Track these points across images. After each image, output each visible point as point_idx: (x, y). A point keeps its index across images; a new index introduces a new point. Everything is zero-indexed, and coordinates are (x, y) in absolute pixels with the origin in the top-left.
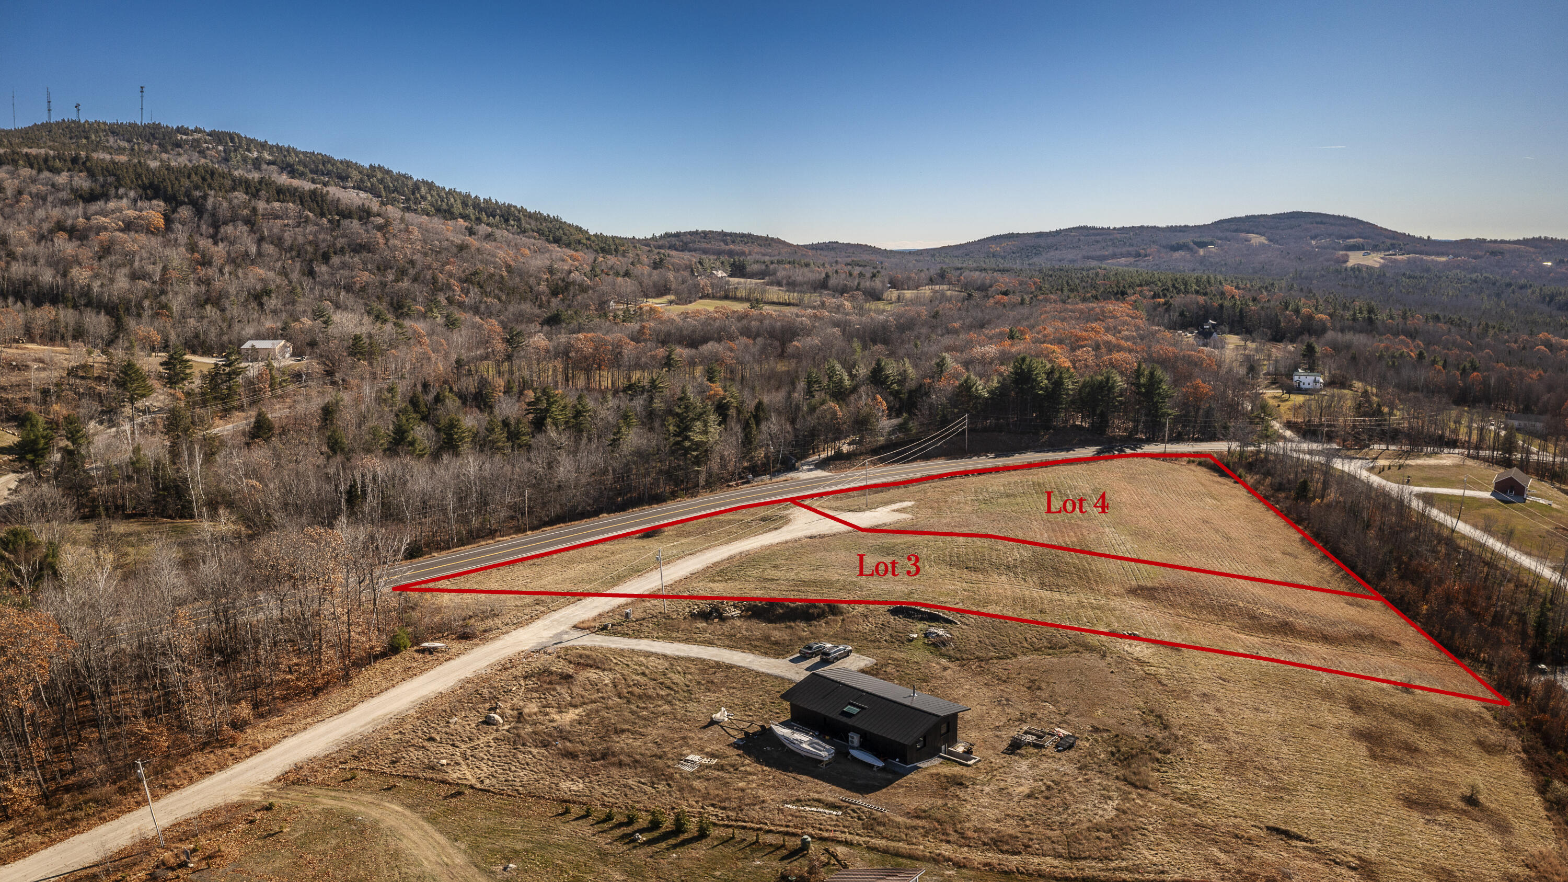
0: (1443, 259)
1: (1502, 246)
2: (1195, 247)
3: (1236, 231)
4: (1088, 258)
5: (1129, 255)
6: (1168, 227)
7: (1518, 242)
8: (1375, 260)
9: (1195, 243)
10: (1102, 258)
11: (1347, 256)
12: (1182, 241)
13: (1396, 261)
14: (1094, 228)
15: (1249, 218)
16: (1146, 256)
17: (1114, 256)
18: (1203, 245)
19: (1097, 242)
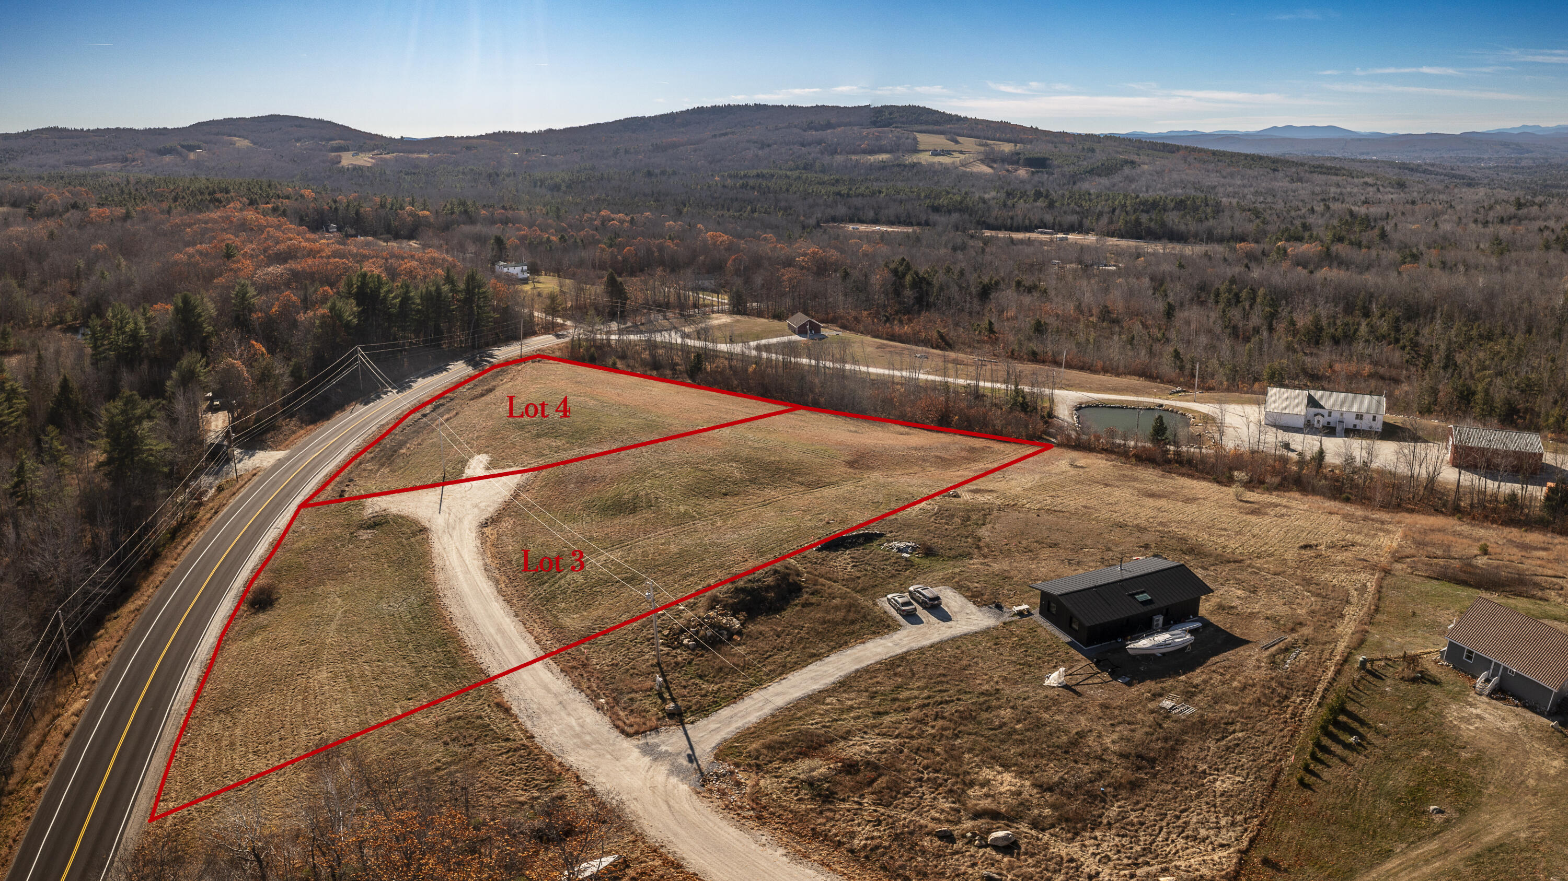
0: (425, 156)
1: (470, 141)
2: (184, 151)
3: (217, 134)
4: (71, 163)
5: (115, 159)
6: (145, 130)
7: (481, 137)
8: (365, 160)
9: (183, 146)
10: (88, 163)
11: (340, 156)
12: (168, 145)
13: (385, 160)
14: (65, 130)
15: (227, 121)
16: (133, 160)
17: (99, 161)
18: (191, 148)
19: (76, 145)
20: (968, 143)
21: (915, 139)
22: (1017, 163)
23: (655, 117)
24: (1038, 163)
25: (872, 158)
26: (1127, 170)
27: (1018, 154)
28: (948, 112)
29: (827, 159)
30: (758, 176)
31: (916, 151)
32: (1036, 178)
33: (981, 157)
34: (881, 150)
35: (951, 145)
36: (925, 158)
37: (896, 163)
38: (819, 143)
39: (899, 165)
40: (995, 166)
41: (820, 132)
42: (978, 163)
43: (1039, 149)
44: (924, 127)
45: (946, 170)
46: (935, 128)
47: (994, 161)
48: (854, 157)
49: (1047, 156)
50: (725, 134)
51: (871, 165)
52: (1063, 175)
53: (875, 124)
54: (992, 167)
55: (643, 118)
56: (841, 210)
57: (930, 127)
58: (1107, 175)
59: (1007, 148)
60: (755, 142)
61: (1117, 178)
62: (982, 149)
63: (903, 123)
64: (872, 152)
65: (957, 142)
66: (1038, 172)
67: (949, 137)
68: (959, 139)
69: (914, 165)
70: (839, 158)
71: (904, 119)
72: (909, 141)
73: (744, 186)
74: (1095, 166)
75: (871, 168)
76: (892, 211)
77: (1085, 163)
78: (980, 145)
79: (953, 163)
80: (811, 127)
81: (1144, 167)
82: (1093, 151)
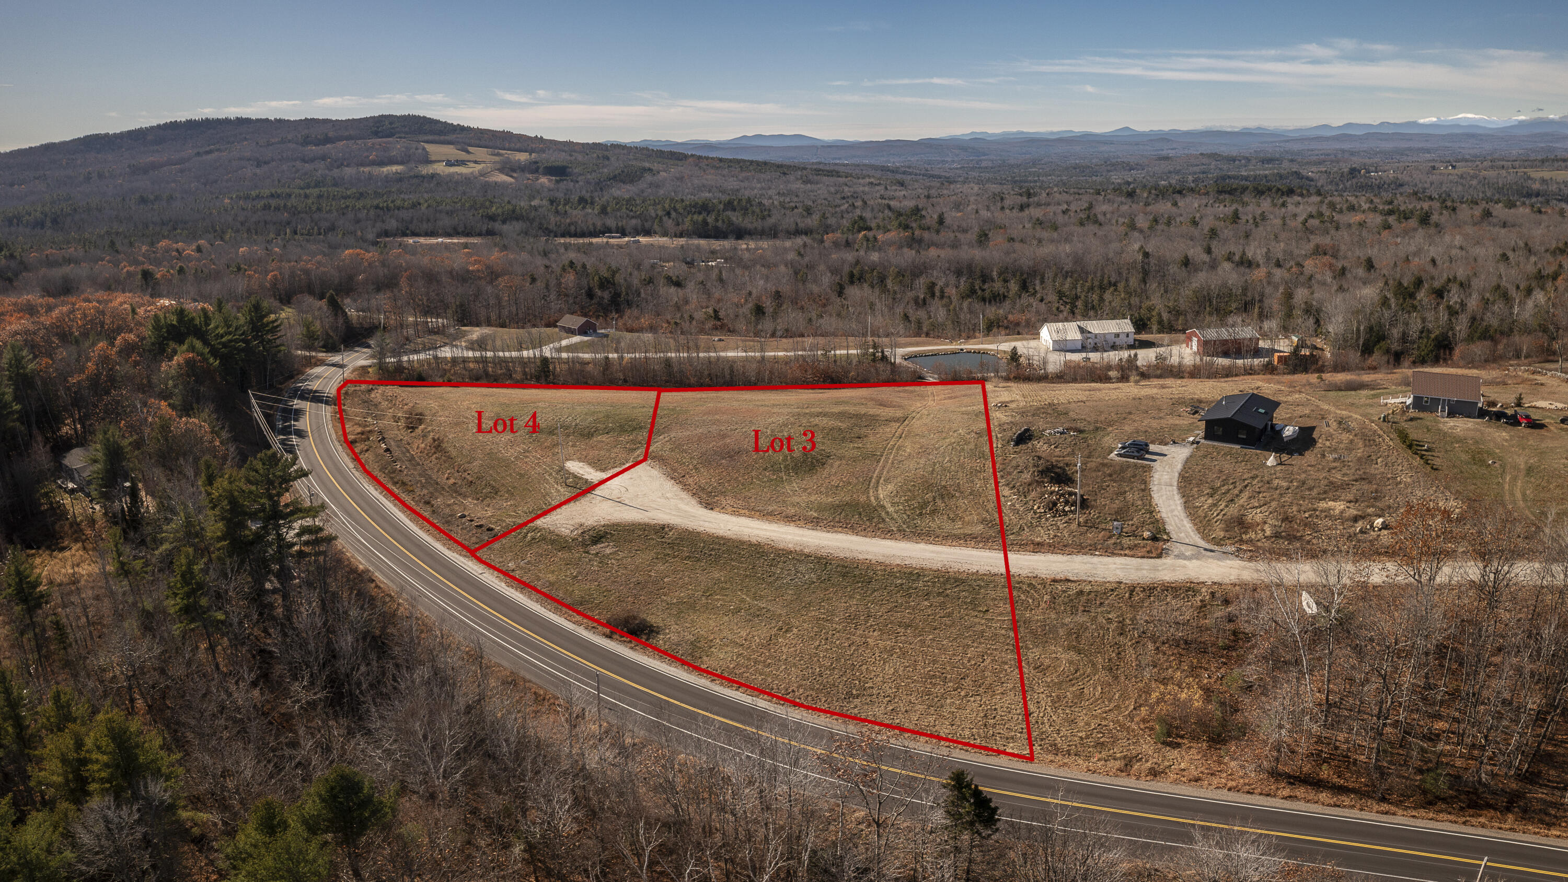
20: (480, 153)
21: (424, 149)
22: (536, 171)
23: (121, 133)
24: (559, 172)
25: (385, 170)
26: (648, 177)
27: (536, 162)
28: (450, 122)
29: (336, 172)
30: (272, 196)
31: (428, 161)
32: (563, 186)
33: (498, 166)
34: (392, 162)
35: (463, 155)
36: (440, 168)
37: (412, 174)
38: (323, 158)
39: (416, 177)
40: (515, 175)
41: (321, 147)
42: (497, 173)
43: (558, 159)
44: (430, 138)
45: (467, 180)
46: (442, 138)
47: (514, 171)
48: (367, 169)
49: (565, 164)
50: (210, 152)
51: (386, 176)
52: (588, 182)
53: (376, 134)
54: (511, 176)
55: (107, 135)
56: (392, 224)
57: (436, 138)
58: (632, 182)
59: (523, 157)
60: (249, 160)
61: (642, 185)
62: (497, 159)
63: (406, 133)
64: (382, 163)
65: (468, 152)
66: (561, 180)
67: (459, 147)
68: (470, 149)
69: (433, 176)
70: (349, 172)
71: (407, 129)
72: (420, 151)
73: (267, 207)
74: (617, 172)
75: (387, 179)
76: (446, 222)
77: (606, 170)
78: (493, 155)
79: (472, 173)
80: (306, 141)
81: (663, 174)
82: (608, 159)
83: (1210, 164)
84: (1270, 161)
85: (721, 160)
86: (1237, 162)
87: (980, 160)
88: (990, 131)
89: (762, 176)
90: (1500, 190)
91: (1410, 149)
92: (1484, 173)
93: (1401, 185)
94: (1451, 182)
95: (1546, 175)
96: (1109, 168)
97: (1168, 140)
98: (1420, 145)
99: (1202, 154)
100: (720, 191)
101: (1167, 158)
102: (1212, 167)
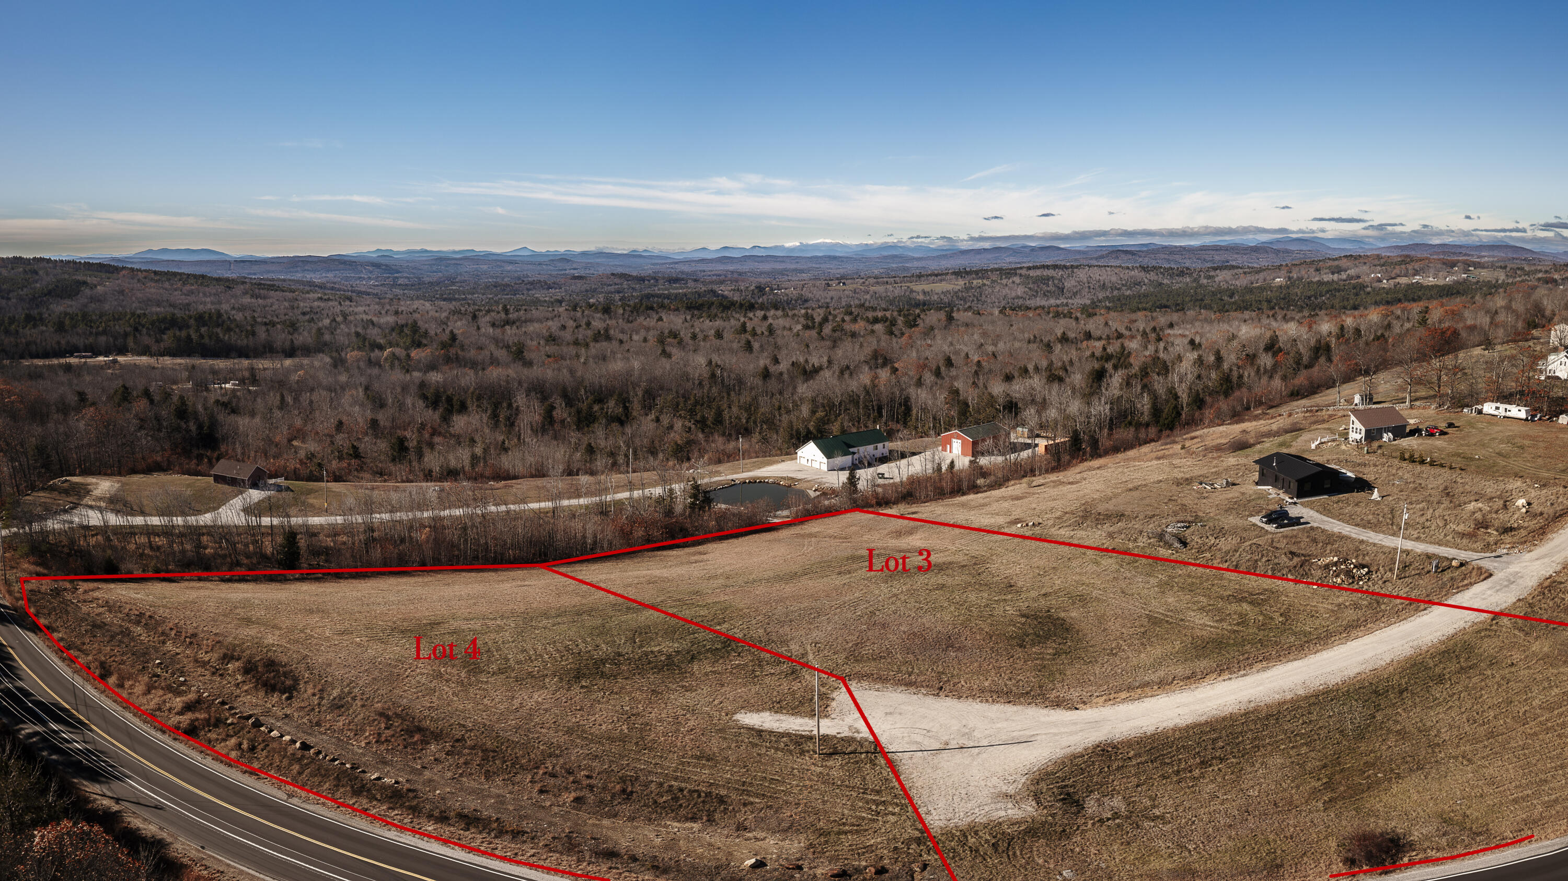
81: (99, 288)
82: (36, 273)
83: (622, 284)
84: (676, 280)
85: (155, 273)
86: (646, 282)
87: (397, 278)
88: (395, 249)
89: (207, 289)
90: (891, 302)
91: (785, 270)
92: (872, 289)
93: (806, 301)
94: (848, 297)
95: (927, 288)
96: (528, 286)
97: (568, 261)
98: (793, 266)
99: (613, 274)
100: (170, 305)
101: (580, 278)
102: (625, 286)
